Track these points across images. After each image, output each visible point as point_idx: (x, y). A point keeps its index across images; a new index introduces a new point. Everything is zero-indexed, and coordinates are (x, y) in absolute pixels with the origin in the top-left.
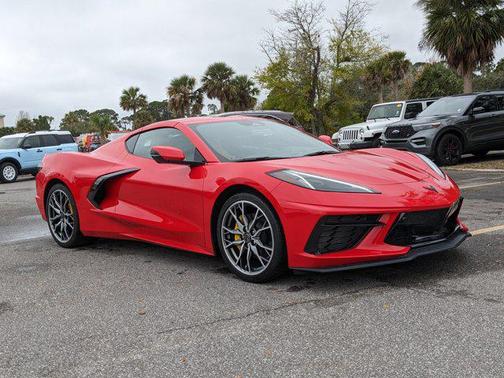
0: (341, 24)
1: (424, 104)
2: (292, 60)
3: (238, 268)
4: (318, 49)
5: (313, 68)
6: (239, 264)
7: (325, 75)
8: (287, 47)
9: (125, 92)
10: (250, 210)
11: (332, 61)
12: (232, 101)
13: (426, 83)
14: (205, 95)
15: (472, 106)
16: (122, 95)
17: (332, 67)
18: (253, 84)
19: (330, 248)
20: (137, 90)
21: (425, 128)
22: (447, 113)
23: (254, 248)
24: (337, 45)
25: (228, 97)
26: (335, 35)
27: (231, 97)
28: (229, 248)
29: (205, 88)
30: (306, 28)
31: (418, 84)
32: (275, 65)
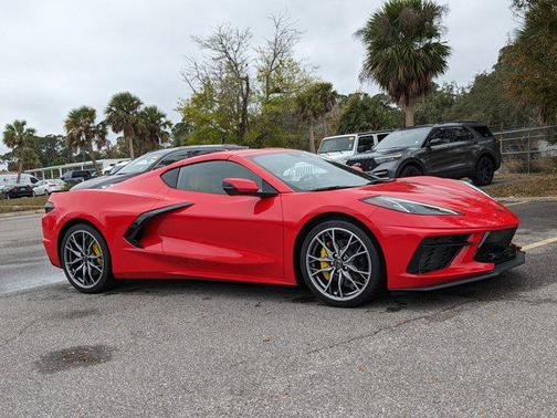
0: (269, 53)
1: (375, 137)
2: (218, 91)
3: (328, 295)
4: (247, 79)
5: (241, 99)
6: (327, 291)
7: (254, 108)
8: (211, 76)
9: (9, 127)
10: (341, 237)
11: (261, 92)
12: (141, 136)
13: (353, 116)
14: (109, 129)
15: (429, 138)
16: (5, 130)
17: (261, 99)
18: (164, 116)
19: (427, 268)
20: (24, 123)
21: (387, 161)
22: (404, 145)
23: (346, 274)
24: (265, 75)
25: (136, 131)
26: (263, 64)
27: (140, 131)
28: (314, 277)
29: (109, 121)
30: (232, 56)
31: (346, 117)
32: (200, 96)
